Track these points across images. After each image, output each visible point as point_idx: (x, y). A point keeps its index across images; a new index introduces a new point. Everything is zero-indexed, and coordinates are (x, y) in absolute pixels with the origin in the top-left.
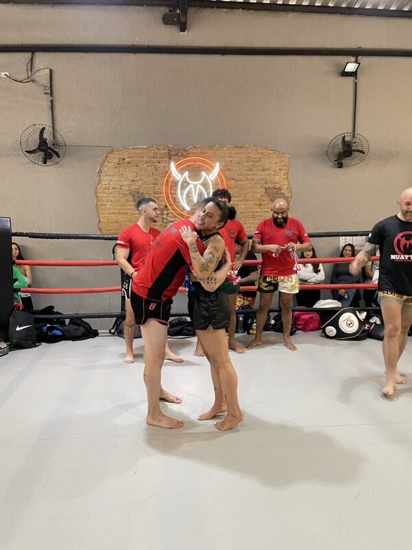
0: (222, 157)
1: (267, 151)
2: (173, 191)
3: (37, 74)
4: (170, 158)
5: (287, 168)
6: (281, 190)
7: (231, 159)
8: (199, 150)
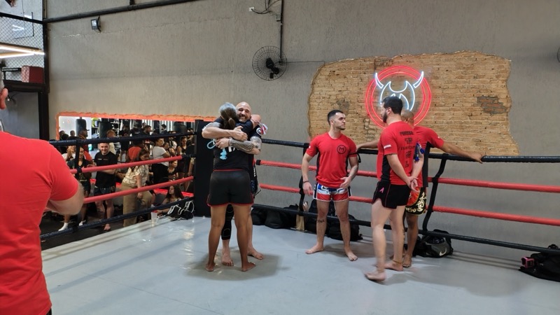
0: (428, 65)
1: (482, 56)
2: (376, 100)
3: (274, 5)
4: (375, 69)
5: (506, 75)
6: (498, 99)
7: (438, 66)
8: (405, 59)
